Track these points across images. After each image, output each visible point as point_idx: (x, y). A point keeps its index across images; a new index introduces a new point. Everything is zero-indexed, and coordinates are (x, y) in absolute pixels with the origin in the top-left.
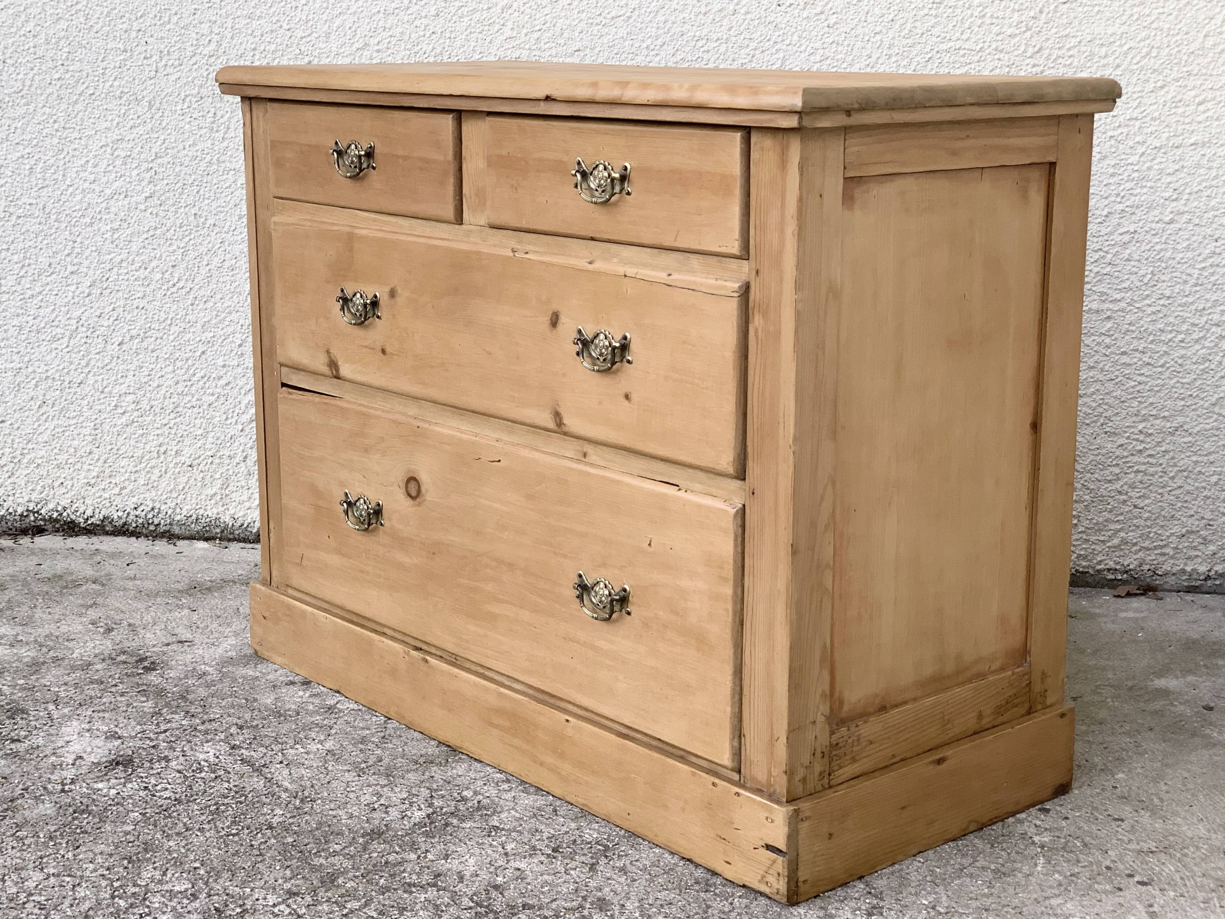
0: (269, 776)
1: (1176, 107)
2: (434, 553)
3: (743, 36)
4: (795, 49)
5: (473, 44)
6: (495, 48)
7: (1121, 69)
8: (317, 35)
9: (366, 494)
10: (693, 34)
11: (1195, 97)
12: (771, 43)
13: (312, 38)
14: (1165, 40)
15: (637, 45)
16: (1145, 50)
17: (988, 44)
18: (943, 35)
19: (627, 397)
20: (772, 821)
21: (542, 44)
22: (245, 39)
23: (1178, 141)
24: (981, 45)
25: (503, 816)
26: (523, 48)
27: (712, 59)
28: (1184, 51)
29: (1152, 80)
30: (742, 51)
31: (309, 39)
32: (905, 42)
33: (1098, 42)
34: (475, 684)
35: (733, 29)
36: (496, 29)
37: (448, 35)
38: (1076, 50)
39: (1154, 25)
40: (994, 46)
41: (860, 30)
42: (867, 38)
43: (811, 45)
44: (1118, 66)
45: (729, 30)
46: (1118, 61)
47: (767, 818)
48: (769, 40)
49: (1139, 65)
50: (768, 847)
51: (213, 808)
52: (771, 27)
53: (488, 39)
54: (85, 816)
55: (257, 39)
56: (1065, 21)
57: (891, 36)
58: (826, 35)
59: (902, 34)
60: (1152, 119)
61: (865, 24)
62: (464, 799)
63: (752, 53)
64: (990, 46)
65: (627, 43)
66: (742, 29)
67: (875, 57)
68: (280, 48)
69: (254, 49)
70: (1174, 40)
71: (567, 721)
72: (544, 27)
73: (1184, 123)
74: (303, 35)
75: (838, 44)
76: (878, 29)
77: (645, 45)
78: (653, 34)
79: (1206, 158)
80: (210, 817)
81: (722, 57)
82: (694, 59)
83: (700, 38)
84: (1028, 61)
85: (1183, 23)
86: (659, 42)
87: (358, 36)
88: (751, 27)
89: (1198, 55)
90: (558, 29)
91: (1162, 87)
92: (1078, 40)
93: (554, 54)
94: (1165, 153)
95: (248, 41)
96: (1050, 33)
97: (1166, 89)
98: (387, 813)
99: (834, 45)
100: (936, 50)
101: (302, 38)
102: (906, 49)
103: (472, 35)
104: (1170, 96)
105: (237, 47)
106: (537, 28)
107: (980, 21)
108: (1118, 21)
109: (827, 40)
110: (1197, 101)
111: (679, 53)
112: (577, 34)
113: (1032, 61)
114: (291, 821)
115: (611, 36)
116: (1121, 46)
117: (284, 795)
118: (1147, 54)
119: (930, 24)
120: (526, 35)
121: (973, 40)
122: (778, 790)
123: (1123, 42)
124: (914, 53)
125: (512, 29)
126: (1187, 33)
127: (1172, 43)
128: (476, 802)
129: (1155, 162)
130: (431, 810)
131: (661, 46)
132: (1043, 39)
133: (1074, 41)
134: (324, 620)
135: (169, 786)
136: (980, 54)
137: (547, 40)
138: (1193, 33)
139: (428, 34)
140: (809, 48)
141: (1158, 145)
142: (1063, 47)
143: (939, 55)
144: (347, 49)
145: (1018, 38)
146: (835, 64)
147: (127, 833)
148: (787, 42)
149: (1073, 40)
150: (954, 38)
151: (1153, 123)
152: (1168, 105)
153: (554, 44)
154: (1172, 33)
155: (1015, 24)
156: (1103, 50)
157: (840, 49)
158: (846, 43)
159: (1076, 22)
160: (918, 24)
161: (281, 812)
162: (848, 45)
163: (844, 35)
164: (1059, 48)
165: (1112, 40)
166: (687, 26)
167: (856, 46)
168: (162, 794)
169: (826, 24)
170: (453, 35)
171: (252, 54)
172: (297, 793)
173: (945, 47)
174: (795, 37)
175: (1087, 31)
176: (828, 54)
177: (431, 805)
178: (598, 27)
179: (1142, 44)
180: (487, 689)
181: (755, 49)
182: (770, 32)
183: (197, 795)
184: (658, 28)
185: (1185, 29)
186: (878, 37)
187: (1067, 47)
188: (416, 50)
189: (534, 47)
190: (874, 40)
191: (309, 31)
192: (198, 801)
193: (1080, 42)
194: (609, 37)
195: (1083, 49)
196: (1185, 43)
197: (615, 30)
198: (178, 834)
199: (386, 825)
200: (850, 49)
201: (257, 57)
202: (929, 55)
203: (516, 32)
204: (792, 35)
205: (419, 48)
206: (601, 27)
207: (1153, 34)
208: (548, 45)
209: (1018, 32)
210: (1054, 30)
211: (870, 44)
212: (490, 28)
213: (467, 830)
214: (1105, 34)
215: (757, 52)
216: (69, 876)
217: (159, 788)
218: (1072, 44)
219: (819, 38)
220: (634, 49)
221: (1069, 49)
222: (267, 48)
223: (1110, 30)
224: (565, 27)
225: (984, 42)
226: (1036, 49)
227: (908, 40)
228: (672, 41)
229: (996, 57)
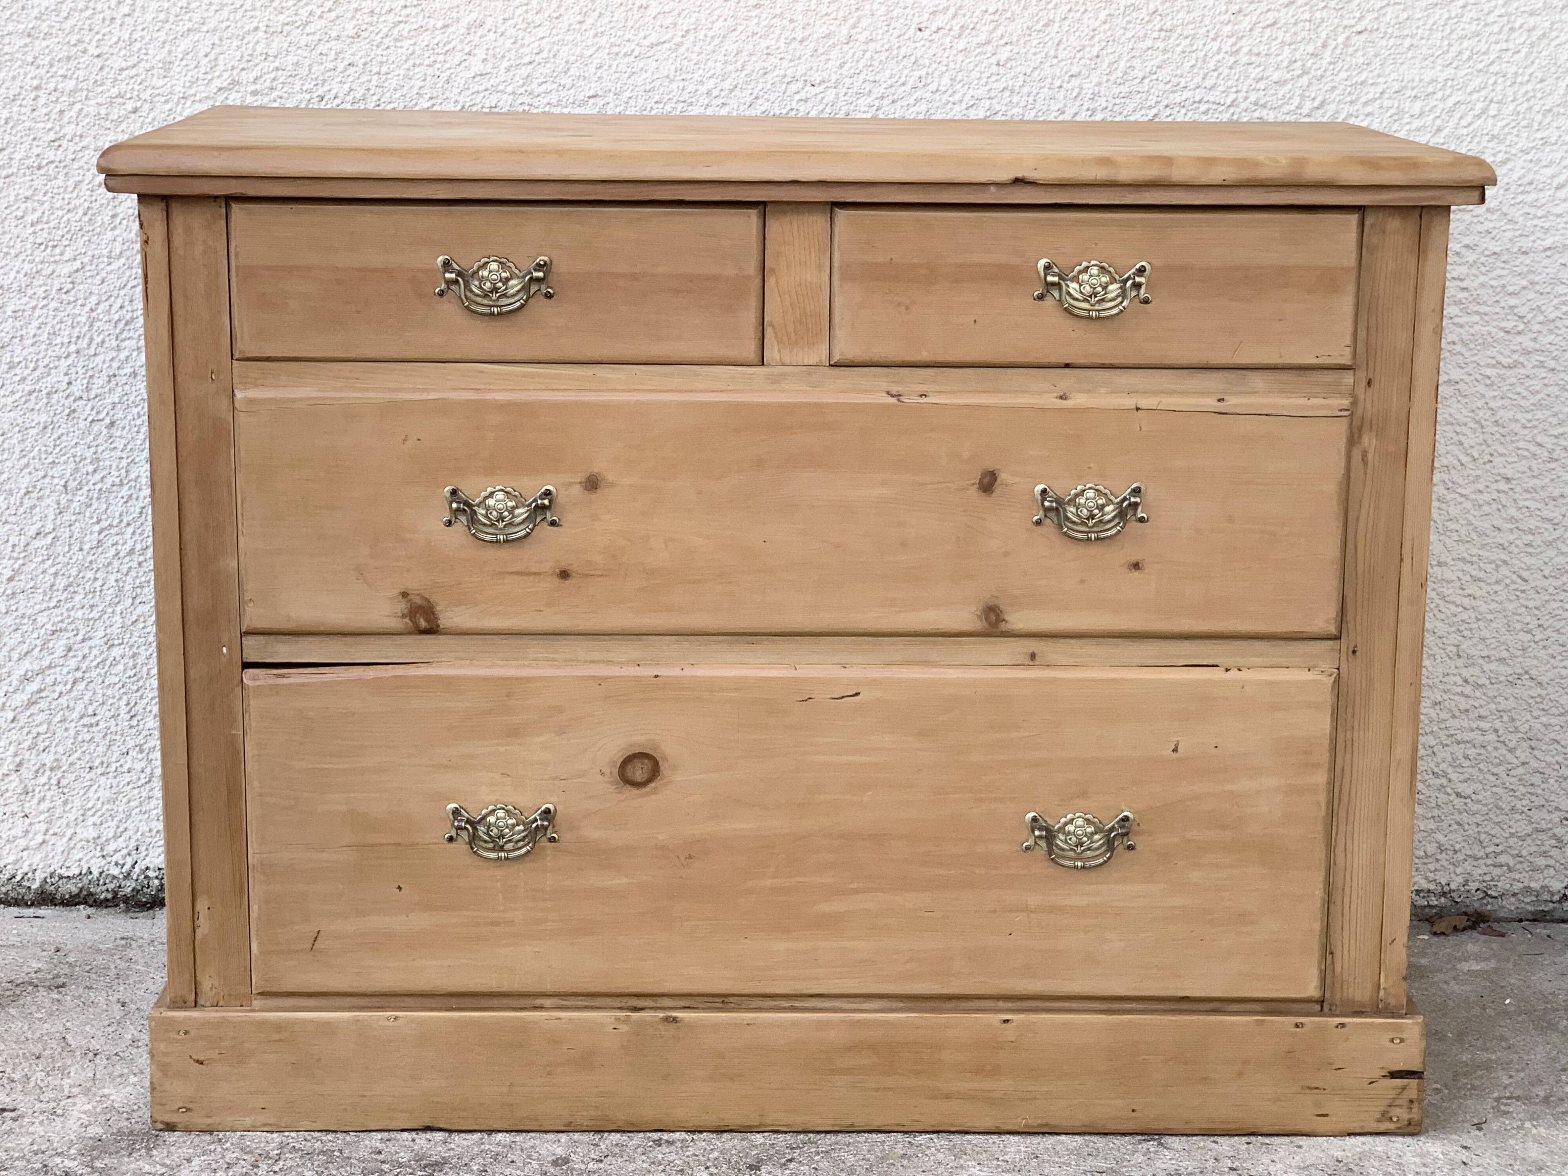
18: (1175, 80)
21: (534, 86)
32: (1116, 90)
33: (1409, 93)
35: (846, 67)
38: (1377, 104)
41: (1047, 71)
44: (1439, 130)
46: (1439, 122)
52: (908, 63)
57: (1096, 80)
64: (1246, 98)
75: (1013, 92)
76: (1075, 69)
77: (704, 89)
86: (728, 84)
88: (875, 63)
90: (560, 63)
92: (1380, 89)
93: (554, 101)
96: (1338, 79)
99: (1008, 94)
100: (1166, 103)
102: (1118, 101)
103: (417, 69)
106: (527, 59)
109: (995, 86)
111: (758, 104)
112: (592, 70)
116: (1444, 99)
118: (1483, 113)
119: (1155, 63)
120: (508, 70)
121: (1222, 88)
123: (1447, 93)
124: (1132, 108)
125: (485, 60)
127: (1517, 95)
131: (731, 90)
132: (1327, 87)
133: (1373, 92)
137: (542, 79)
140: (968, 98)
141: (1496, 250)
142: (1357, 99)
145: (1289, 86)
149: (1372, 89)
150: (1196, 84)
153: (555, 86)
155: (1285, 64)
156: (1418, 105)
159: (1377, 62)
160: (1137, 62)
164: (1351, 102)
165: (1430, 89)
167: (1043, 96)
169: (994, 60)
170: (384, 69)
175: (1393, 76)
176: (998, 109)
178: (626, 60)
181: (883, 98)
182: (905, 72)
184: (726, 62)
186: (1077, 82)
187: (1363, 100)
189: (522, 90)
190: (1071, 86)
193: (1382, 93)
195: (1386, 103)
197: (655, 64)
200: (1032, 100)
204: (940, 77)
206: (631, 59)
207: (1491, 81)
209: (1289, 76)
210: (1343, 75)
211: (1063, 92)
214: (1421, 80)
218: (1370, 96)
219: (984, 81)
221: (1366, 104)
222: (60, 86)
224: (573, 58)
226: (1316, 104)
227: (1123, 88)
228: (748, 83)
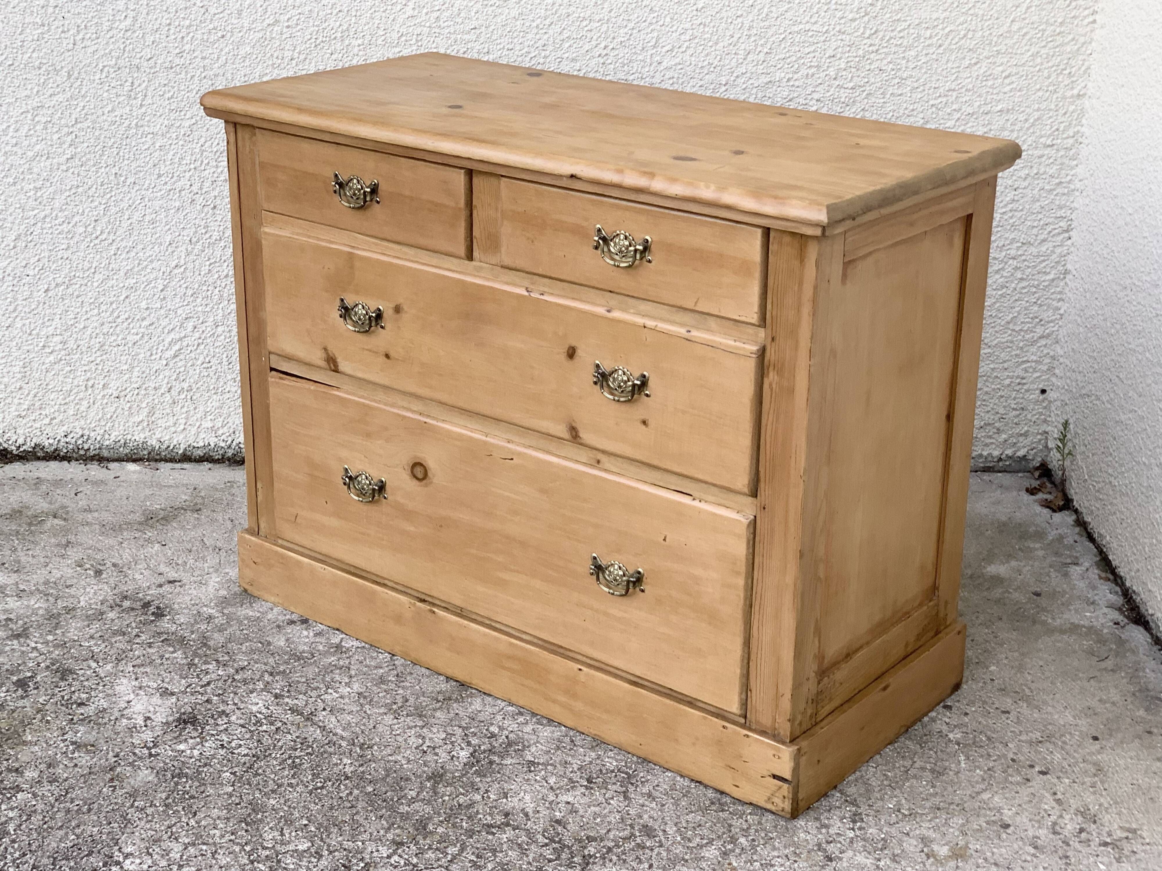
0: (321, 724)
1: (986, 80)
2: (441, 526)
3: (622, 17)
4: (667, 29)
5: (377, 22)
6: (398, 25)
7: (942, 48)
8: (229, 12)
9: (368, 471)
10: (577, 15)
11: (1002, 72)
12: (647, 24)
13: (225, 14)
14: (980, 25)
15: (528, 24)
16: (963, 33)
17: (832, 26)
18: (795, 19)
19: (644, 423)
20: (779, 758)
21: (441, 22)
22: (160, 15)
23: (987, 108)
24: (826, 28)
25: (533, 749)
26: (424, 26)
27: (595, 38)
28: (994, 34)
29: (968, 58)
30: (621, 31)
31: (221, 15)
32: (762, 24)
33: (924, 25)
34: (485, 635)
35: (613, 12)
36: (398, 8)
37: (354, 14)
38: (906, 32)
39: (971, 12)
40: (837, 29)
41: (724, 14)
42: (730, 21)
43: (682, 26)
44: (940, 46)
45: (610, 12)
46: (940, 42)
47: (774, 756)
48: (645, 21)
49: (958, 45)
50: (775, 777)
51: (290, 762)
52: (647, 10)
53: (391, 18)
54: (184, 780)
55: (172, 15)
56: (898, 7)
57: (751, 19)
58: (695, 18)
59: (760, 17)
60: (966, 90)
61: (728, 8)
62: (493, 735)
63: (630, 32)
64: (834, 29)
65: (518, 23)
66: (621, 11)
67: (736, 36)
68: (194, 23)
69: (169, 24)
70: (987, 24)
71: (580, 670)
72: (443, 8)
73: (992, 94)
74: (216, 12)
75: (705, 25)
76: (739, 13)
77: (534, 24)
78: (542, 15)
79: (1009, 123)
80: (292, 772)
81: (603, 36)
82: (579, 37)
83: (584, 19)
84: (865, 41)
85: (994, 11)
86: (547, 22)
87: (269, 13)
88: (629, 10)
89: (1006, 37)
90: (456, 10)
91: (976, 64)
92: (908, 23)
93: (452, 31)
94: (976, 119)
95: (163, 17)
96: (885, 17)
97: (978, 66)
98: (436, 754)
99: (702, 26)
100: (789, 31)
101: (215, 14)
102: (763, 30)
103: (377, 14)
104: (982, 71)
105: (153, 22)
106: (437, 8)
107: (826, 7)
108: (941, 8)
109: (695, 22)
110: (1004, 75)
111: (565, 31)
112: (473, 14)
113: (869, 42)
114: (361, 769)
115: (504, 16)
116: (943, 29)
117: (344, 744)
118: (965, 36)
119: (784, 9)
120: (427, 14)
121: (820, 23)
122: (782, 733)
123: (945, 25)
124: (770, 34)
125: (414, 9)
126: (997, 19)
127: (985, 26)
128: (504, 737)
129: (968, 125)
130: (471, 749)
131: (550, 25)
132: (879, 22)
133: (904, 25)
134: (322, 570)
135: (241, 742)
136: (826, 35)
137: (445, 19)
138: (1003, 19)
139: (335, 12)
140: (680, 29)
141: (971, 112)
142: (895, 29)
143: (791, 36)
144: (259, 24)
145: (857, 22)
146: (702, 43)
147: (230, 795)
148: (661, 23)
149: (904, 24)
150: (804, 21)
151: (967, 93)
152: (980, 78)
153: (452, 23)
154: (985, 18)
155: (855, 10)
156: (928, 32)
157: (706, 29)
158: (712, 25)
159: (906, 9)
160: (774, 9)
161: (349, 762)
162: (714, 27)
163: (710, 18)
164: (892, 31)
165: (936, 24)
166: (572, 9)
167: (721, 27)
168: (239, 750)
169: (695, 8)
170: (358, 14)
171: (167, 28)
172: (353, 740)
173: (796, 28)
174: (668, 19)
175: (915, 16)
176: (696, 34)
177: (469, 744)
178: (492, 8)
179: (960, 27)
180: (497, 639)
181: (633, 29)
182: (646, 14)
183: (269, 749)
184: (546, 10)
185: (996, 15)
186: (740, 20)
187: (898, 29)
188: (324, 26)
189: (434, 25)
190: (736, 22)
191: (221, 9)
192: (273, 755)
193: (909, 25)
194: (502, 17)
195: (912, 31)
196: (996, 27)
197: (507, 11)
198: (273, 791)
199: (442, 767)
200: (715, 30)
201: (172, 32)
202: (783, 36)
203: (417, 11)
204: (665, 17)
205: (327, 24)
206: (494, 8)
207: (969, 19)
208: (446, 24)
209: (858, 16)
210: (888, 16)
211: (732, 26)
212: (394, 7)
213: (511, 767)
214: (930, 19)
215: (635, 31)
216: (204, 844)
217: (233, 744)
218: (902, 27)
219: (689, 20)
220: (525, 28)
221: (900, 31)
222: (182, 23)
223: (935, 16)
224: (462, 8)
225: (829, 25)
226: (873, 32)
227: (765, 23)
228: (559, 21)
229: (839, 38)
